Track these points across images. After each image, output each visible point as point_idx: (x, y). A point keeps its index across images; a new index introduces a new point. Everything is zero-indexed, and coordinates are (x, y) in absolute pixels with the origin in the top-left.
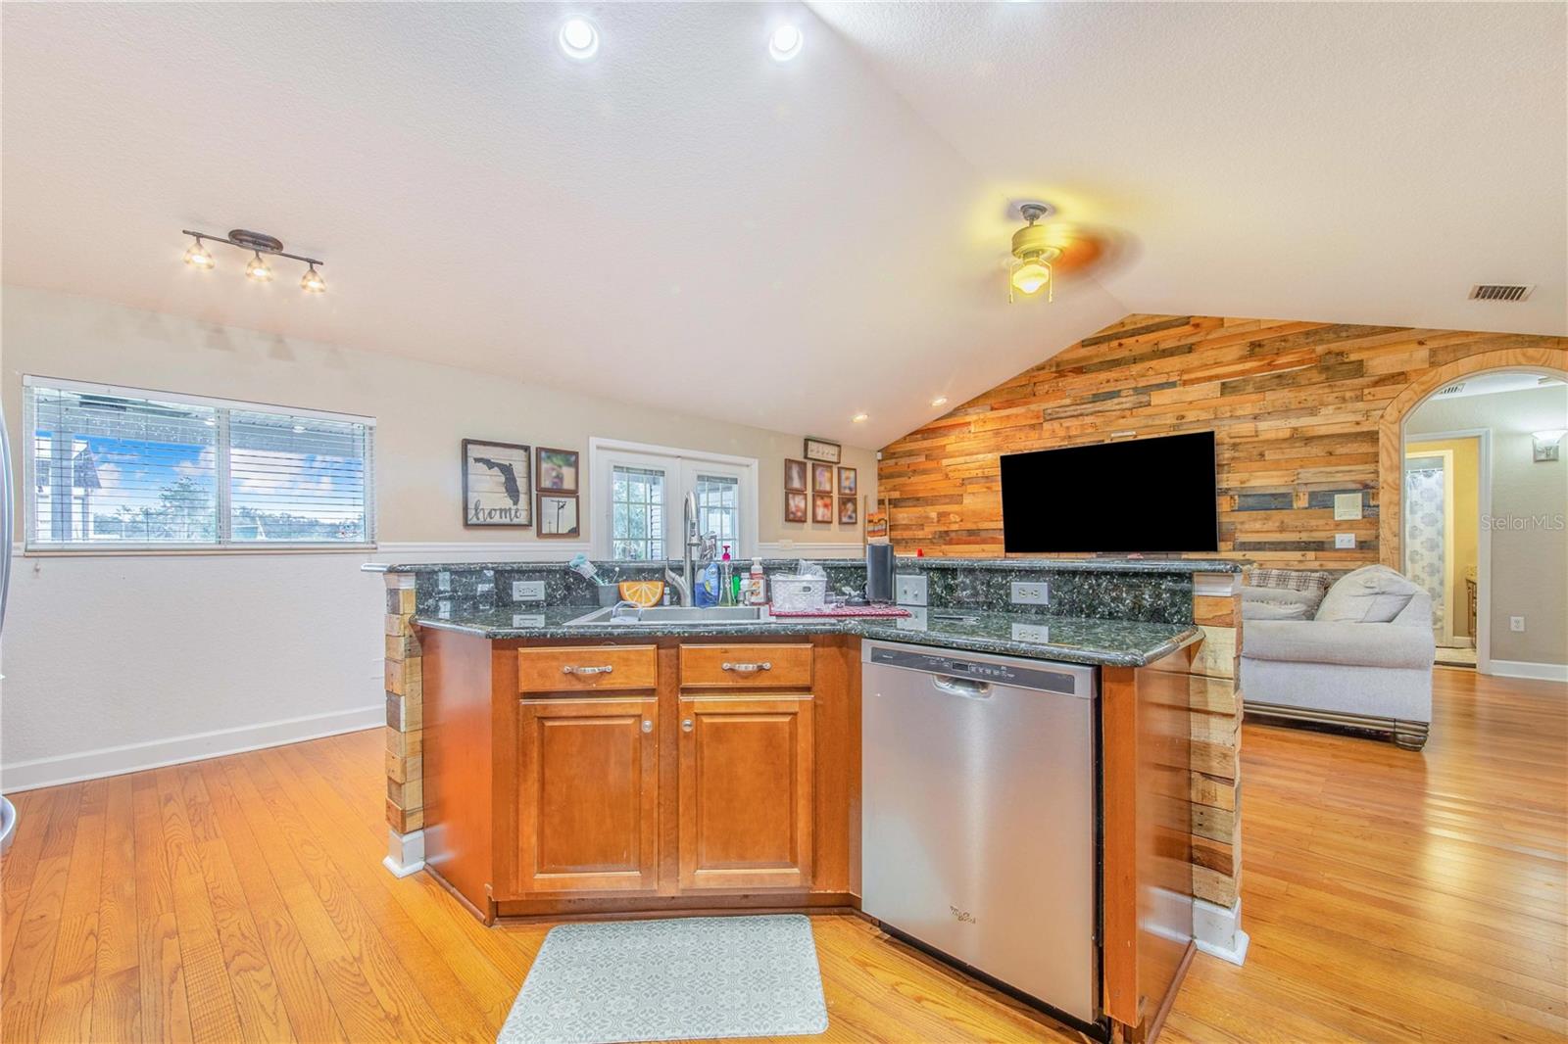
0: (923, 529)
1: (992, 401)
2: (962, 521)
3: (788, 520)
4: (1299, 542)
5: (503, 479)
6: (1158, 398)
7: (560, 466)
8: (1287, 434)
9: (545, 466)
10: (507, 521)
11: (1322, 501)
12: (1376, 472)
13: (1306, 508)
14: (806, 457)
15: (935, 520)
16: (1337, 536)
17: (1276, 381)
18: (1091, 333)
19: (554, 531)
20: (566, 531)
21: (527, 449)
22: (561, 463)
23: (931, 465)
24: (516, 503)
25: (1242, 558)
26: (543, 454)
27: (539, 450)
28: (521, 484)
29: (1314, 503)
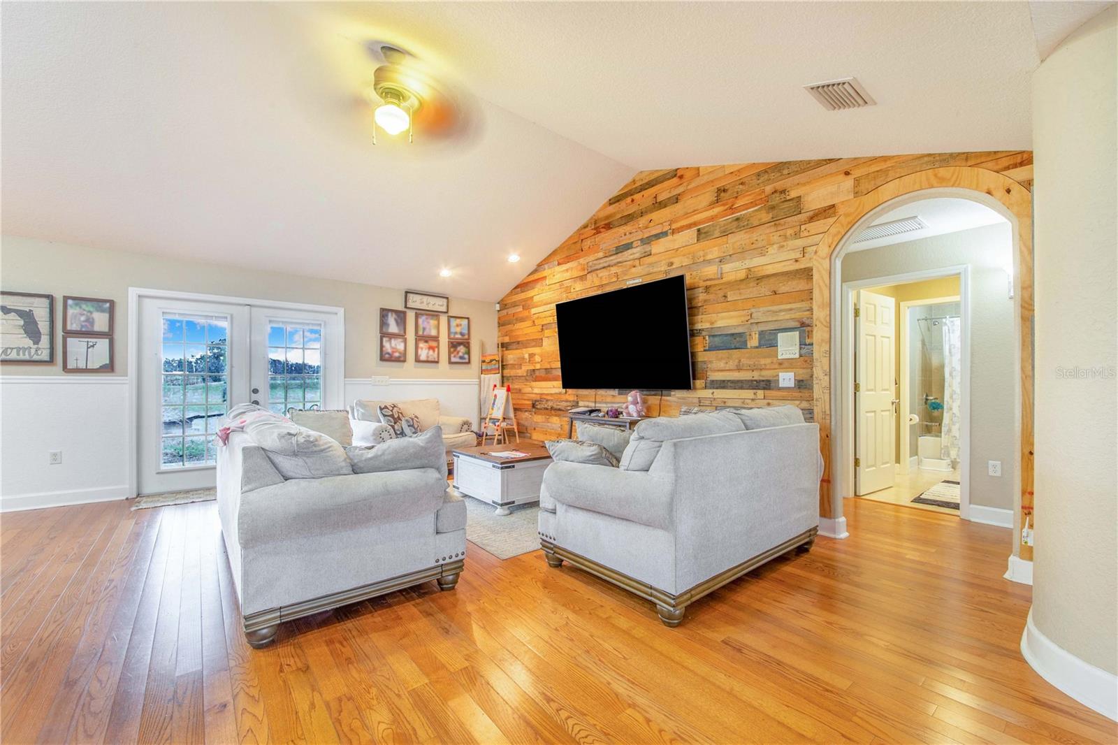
0: (521, 368)
1: (558, 257)
2: (542, 361)
3: (382, 359)
4: (752, 381)
5: (22, 323)
6: (658, 247)
7: (91, 313)
8: (742, 275)
9: (70, 312)
10: (27, 357)
11: (768, 340)
12: (811, 310)
13: (757, 347)
14: (406, 307)
15: (528, 361)
16: (780, 374)
17: (735, 224)
18: (615, 193)
19: (82, 365)
20: (97, 366)
21: (51, 298)
22: (91, 309)
23: (526, 313)
24: (37, 342)
25: (711, 396)
26: (70, 302)
27: (66, 298)
28: (43, 327)
29: (763, 342)
